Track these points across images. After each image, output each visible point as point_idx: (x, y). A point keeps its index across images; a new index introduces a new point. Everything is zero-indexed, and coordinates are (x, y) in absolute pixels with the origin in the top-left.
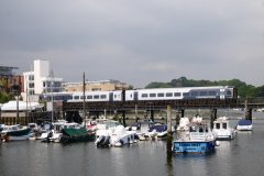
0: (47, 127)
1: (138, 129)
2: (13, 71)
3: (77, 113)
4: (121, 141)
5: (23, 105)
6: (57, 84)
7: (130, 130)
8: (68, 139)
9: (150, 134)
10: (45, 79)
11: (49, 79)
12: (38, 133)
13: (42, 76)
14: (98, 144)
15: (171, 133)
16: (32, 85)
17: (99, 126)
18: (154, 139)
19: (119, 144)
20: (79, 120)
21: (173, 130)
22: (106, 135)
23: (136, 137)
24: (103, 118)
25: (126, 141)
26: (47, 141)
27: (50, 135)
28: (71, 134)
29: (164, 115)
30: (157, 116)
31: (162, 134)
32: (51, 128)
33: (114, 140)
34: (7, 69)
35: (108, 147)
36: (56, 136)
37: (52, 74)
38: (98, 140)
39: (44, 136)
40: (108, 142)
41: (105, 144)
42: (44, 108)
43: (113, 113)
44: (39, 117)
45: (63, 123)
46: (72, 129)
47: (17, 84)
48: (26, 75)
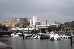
0: (37, 35)
1: (62, 35)
2: (27, 19)
3: (45, 31)
4: (57, 39)
5: (30, 29)
6: (39, 23)
7: (60, 35)
8: (42, 38)
9: (66, 37)
10: (36, 22)
11: (37, 22)
12: (34, 36)
13: (35, 21)
14: (51, 39)
15: (72, 36)
16: (32, 23)
17: (51, 34)
18: (67, 38)
19: (57, 40)
20: (45, 33)
21: (72, 35)
22: (53, 37)
23: (61, 38)
24: (52, 32)
25: (58, 39)
26: (37, 38)
27: (37, 37)
28: (43, 37)
29: (70, 31)
30: (68, 32)
31: (69, 37)
32: (38, 35)
33: (55, 38)
34: (26, 19)
35: (53, 40)
36: (39, 37)
37: (38, 20)
38: (51, 38)
39: (36, 37)
40: (53, 39)
41: (52, 39)
42: (36, 30)
43: (55, 31)
44: (34, 32)
45: (41, 34)
46: (43, 35)
47: (28, 23)
48: (31, 20)
